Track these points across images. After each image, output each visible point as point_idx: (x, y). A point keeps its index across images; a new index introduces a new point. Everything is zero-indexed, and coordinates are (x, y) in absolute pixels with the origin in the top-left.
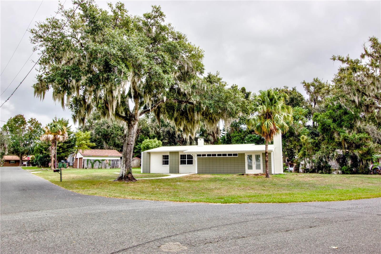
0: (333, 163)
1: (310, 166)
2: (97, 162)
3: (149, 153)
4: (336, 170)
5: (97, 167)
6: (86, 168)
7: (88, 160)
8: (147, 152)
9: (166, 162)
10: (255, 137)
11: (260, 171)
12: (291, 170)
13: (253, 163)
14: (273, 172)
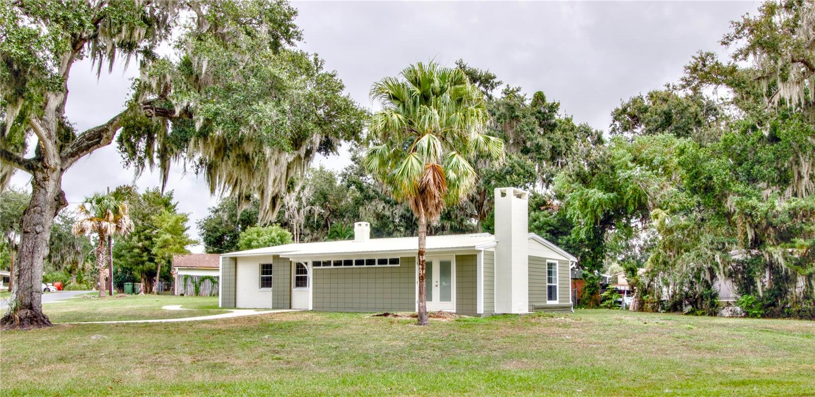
0: (725, 288)
1: (668, 292)
2: (207, 281)
3: (235, 259)
4: (729, 304)
5: (207, 292)
6: (182, 295)
7: (186, 278)
8: (231, 258)
9: (266, 282)
10: (546, 216)
11: (450, 306)
12: (628, 304)
13: (434, 284)
14: (481, 309)
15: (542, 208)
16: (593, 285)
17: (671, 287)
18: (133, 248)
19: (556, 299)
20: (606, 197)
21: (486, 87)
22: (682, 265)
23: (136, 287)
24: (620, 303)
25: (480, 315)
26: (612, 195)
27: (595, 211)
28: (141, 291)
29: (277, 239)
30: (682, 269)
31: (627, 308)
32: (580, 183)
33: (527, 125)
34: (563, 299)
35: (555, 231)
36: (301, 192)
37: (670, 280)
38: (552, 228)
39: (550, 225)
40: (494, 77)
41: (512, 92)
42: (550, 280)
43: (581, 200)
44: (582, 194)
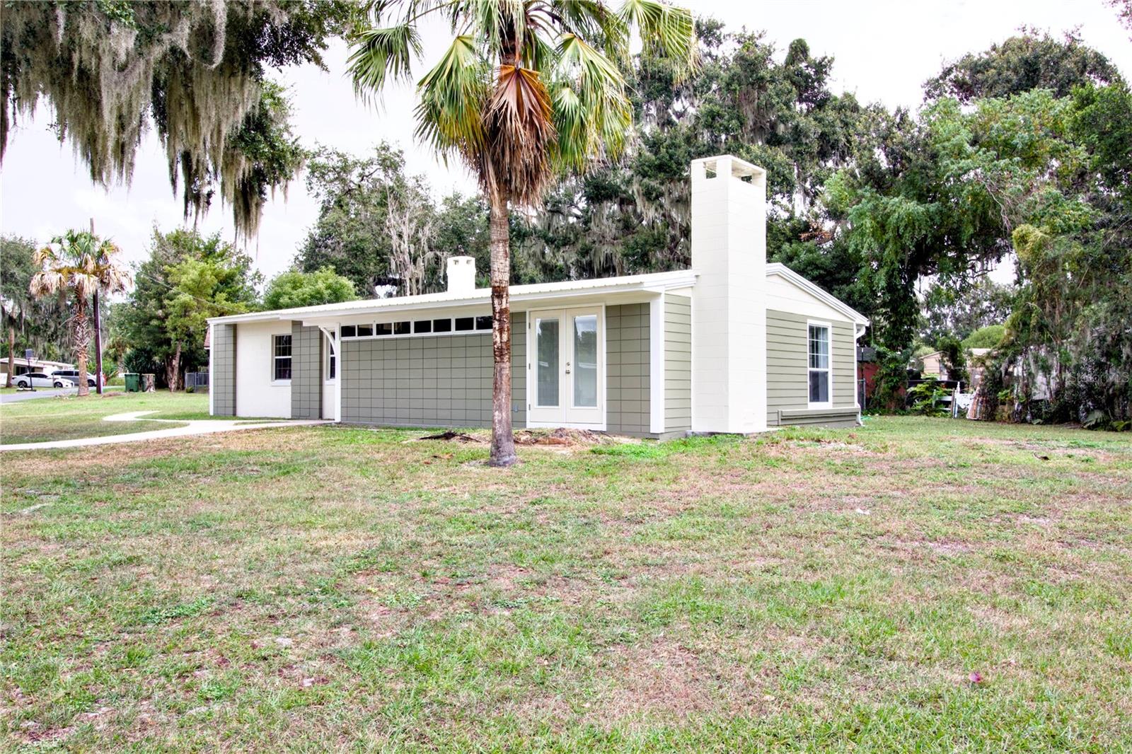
1: (1048, 383)
3: (234, 328)
8: (227, 325)
10: (810, 251)
11: (596, 417)
12: (963, 407)
13: (562, 368)
14: (657, 424)
15: (803, 236)
16: (897, 372)
17: (1054, 373)
18: (151, 318)
19: (827, 400)
20: (921, 209)
21: (709, 44)
22: (1083, 331)
23: (144, 379)
24: (947, 404)
25: (654, 437)
26: (933, 207)
27: (900, 237)
28: (149, 387)
29: (326, 293)
30: (1084, 338)
31: (962, 413)
32: (872, 187)
33: (777, 94)
34: (839, 400)
35: (828, 278)
36: (420, 230)
37: (1054, 362)
38: (822, 272)
39: (817, 268)
40: (722, 25)
41: (751, 38)
42: (815, 362)
43: (874, 218)
44: (876, 208)
